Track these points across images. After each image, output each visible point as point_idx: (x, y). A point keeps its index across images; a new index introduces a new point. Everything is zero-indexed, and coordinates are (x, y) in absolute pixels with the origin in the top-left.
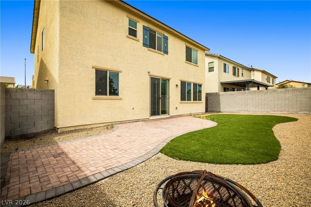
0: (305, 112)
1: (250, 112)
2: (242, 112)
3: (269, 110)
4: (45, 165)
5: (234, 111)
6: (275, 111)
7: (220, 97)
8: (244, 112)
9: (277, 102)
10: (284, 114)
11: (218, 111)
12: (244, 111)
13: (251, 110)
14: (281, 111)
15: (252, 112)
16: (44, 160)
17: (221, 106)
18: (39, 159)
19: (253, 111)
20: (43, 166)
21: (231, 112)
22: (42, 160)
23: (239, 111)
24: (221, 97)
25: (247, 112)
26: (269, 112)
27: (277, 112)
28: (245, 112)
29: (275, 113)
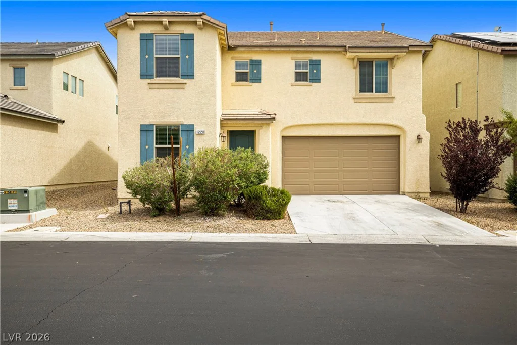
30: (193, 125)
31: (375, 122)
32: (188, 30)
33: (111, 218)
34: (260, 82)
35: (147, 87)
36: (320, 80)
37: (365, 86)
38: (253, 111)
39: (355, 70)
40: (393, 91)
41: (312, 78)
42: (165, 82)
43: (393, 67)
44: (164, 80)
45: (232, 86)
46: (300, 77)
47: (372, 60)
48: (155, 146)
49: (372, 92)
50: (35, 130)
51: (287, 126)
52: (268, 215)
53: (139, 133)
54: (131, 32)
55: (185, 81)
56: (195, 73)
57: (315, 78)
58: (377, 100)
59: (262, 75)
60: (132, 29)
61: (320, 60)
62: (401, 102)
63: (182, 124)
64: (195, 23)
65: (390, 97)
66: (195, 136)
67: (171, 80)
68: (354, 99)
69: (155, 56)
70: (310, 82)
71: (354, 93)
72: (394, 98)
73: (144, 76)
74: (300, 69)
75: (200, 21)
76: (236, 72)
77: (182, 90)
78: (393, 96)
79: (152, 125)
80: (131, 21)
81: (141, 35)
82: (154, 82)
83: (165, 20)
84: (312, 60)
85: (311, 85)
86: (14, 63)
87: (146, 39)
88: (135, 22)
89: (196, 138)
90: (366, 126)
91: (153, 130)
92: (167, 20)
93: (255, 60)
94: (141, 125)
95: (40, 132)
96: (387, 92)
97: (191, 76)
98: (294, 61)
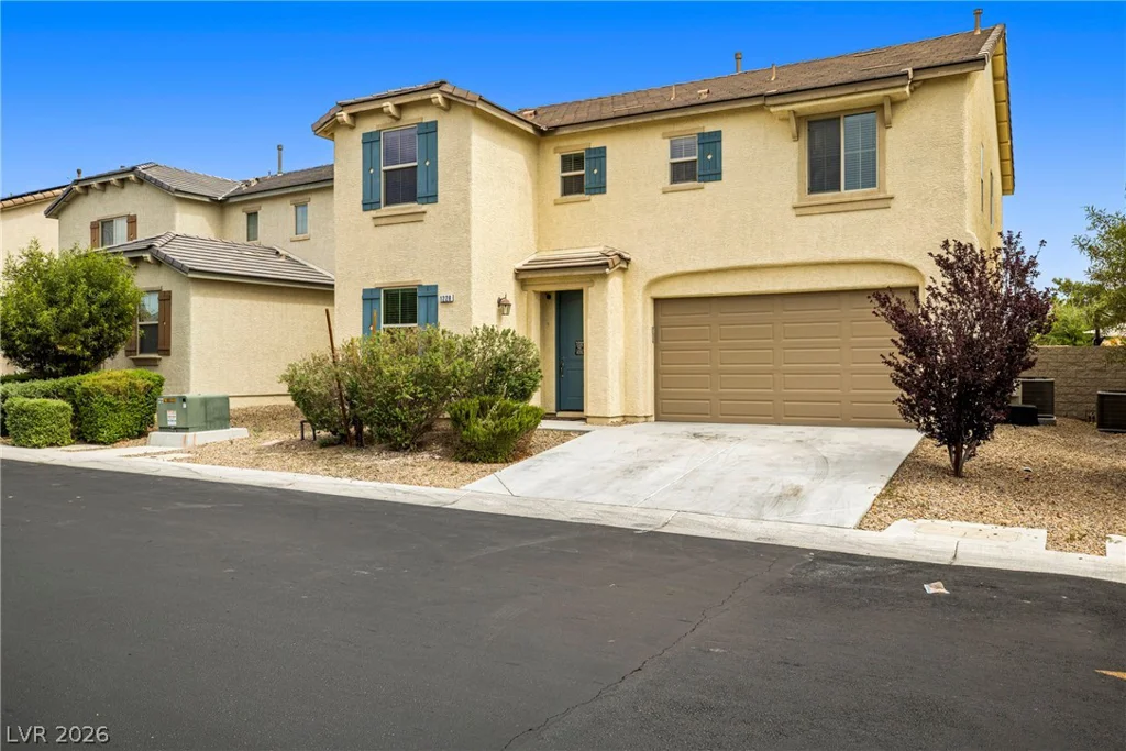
30: (436, 286)
31: (844, 256)
32: (427, 116)
33: (285, 447)
34: (605, 192)
35: (372, 224)
36: (720, 173)
37: (822, 176)
38: (590, 250)
39: (796, 144)
40: (888, 182)
41: (702, 173)
42: (395, 213)
43: (887, 125)
44: (395, 210)
45: (556, 204)
46: (682, 173)
47: (836, 115)
48: (382, 325)
49: (839, 190)
50: (300, 303)
51: (655, 276)
52: (471, 453)
53: (361, 302)
54: (349, 132)
55: (424, 207)
56: (439, 190)
57: (709, 172)
58: (849, 207)
59: (608, 177)
60: (352, 128)
61: (720, 131)
62: (909, 206)
63: (420, 286)
64: (428, 102)
65: (881, 195)
66: (440, 306)
67: (403, 209)
68: (795, 208)
69: (383, 168)
70: (700, 181)
71: (796, 196)
72: (892, 198)
73: (369, 205)
74: (681, 157)
75: (438, 97)
76: (563, 178)
77: (419, 224)
78: (889, 194)
79: (379, 289)
80: (344, 116)
81: (364, 135)
82: (379, 215)
83: (389, 106)
84: (703, 133)
85: (702, 188)
86: (296, 198)
87: (370, 140)
88: (351, 115)
89: (442, 310)
90: (830, 267)
91: (379, 299)
92: (388, 104)
93: (595, 149)
94: (364, 290)
95: (309, 306)
96: (874, 186)
97: (432, 198)
98: (668, 141)
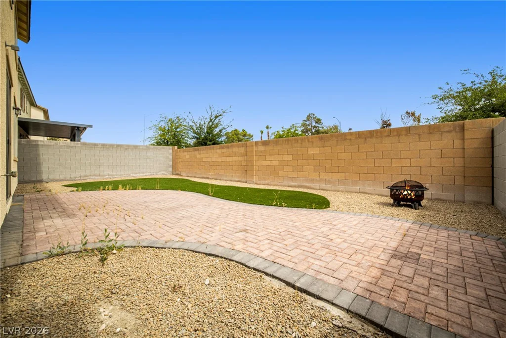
0: (163, 173)
1: (105, 177)
2: (91, 177)
3: (129, 173)
4: (446, 251)
5: (76, 177)
6: (136, 173)
7: (40, 149)
8: (94, 177)
9: (139, 162)
10: (146, 176)
11: (34, 179)
12: (95, 175)
13: (106, 173)
14: (143, 173)
15: (107, 177)
16: (443, 261)
17: (44, 168)
18: (452, 267)
19: (108, 175)
20: (449, 252)
21: (67, 180)
22: (446, 261)
23: (86, 176)
24: (42, 151)
25: (99, 177)
26: (130, 175)
27: (139, 175)
28: (96, 178)
29: (136, 175)
